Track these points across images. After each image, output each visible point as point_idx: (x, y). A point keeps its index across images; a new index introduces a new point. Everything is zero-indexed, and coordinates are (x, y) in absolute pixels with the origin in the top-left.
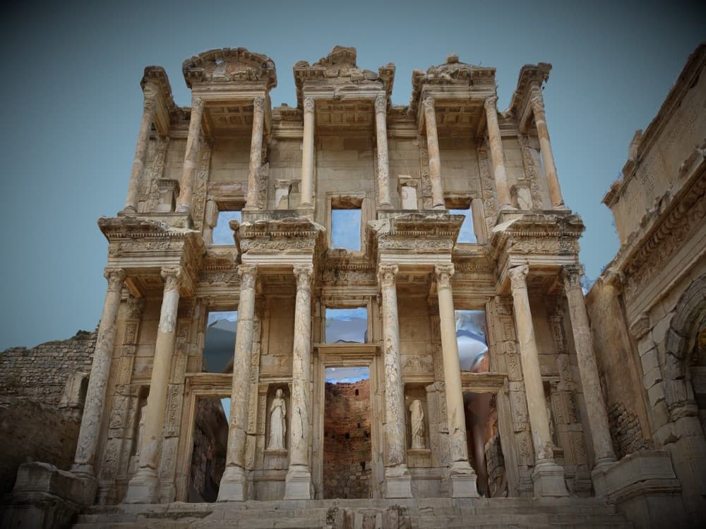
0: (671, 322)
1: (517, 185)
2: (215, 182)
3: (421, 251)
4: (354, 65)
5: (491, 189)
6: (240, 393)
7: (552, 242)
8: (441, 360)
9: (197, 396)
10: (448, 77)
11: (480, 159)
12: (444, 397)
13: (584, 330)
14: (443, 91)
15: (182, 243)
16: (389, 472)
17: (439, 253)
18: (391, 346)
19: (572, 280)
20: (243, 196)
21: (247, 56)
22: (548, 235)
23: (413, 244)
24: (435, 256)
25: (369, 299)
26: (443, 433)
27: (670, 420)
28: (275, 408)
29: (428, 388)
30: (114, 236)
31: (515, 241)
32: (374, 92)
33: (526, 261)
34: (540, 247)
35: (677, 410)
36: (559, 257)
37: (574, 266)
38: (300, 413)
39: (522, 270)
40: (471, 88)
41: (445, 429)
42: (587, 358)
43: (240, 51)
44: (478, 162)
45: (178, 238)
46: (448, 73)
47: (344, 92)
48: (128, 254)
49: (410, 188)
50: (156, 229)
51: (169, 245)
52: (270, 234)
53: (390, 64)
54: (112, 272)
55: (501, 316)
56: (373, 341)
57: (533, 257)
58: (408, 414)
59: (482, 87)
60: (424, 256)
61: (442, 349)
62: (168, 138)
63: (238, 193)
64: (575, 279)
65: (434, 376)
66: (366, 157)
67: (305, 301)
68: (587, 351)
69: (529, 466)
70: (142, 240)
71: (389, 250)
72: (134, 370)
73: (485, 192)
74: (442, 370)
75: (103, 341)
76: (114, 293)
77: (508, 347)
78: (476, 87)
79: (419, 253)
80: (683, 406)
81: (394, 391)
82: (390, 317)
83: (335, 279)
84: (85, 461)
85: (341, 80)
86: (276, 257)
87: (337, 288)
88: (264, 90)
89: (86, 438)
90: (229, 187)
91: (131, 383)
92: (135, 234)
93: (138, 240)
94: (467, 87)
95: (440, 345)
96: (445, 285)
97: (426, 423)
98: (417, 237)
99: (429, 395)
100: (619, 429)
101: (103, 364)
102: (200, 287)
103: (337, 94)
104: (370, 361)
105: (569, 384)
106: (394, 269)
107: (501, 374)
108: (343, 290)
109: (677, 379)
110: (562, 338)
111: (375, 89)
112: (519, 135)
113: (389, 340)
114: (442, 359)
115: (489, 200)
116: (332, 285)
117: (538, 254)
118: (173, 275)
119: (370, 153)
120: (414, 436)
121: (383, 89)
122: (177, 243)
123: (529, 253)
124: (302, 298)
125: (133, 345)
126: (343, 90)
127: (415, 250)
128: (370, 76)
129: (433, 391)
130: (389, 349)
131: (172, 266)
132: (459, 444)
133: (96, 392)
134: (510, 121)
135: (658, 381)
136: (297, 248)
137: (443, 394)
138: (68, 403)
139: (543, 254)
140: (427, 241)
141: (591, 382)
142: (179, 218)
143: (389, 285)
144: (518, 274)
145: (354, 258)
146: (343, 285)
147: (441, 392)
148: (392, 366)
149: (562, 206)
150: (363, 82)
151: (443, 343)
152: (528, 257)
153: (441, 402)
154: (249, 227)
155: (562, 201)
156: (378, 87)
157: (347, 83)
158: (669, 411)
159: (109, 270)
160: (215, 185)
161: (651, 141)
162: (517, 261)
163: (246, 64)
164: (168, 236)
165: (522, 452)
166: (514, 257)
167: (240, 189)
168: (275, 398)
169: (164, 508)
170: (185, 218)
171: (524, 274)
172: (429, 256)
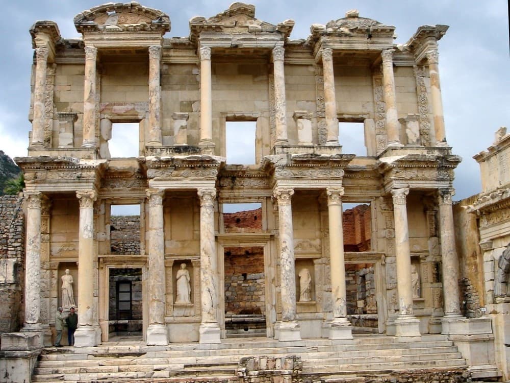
0: (503, 253)
1: (406, 119)
2: (108, 103)
3: (315, 178)
4: (253, 17)
5: (383, 112)
6: (157, 279)
7: (432, 171)
8: (328, 244)
9: (110, 269)
10: (346, 31)
11: (374, 85)
12: (329, 268)
13: (449, 233)
14: (341, 43)
15: (93, 173)
16: (283, 325)
17: (331, 180)
18: (286, 247)
19: (445, 199)
20: (137, 115)
21: (140, 10)
22: (428, 167)
23: (308, 172)
24: (328, 181)
25: (263, 198)
26: (327, 291)
27: (494, 302)
28: (180, 277)
29: (315, 261)
30: (29, 168)
31: (399, 171)
32: (272, 42)
33: (407, 185)
34: (420, 175)
35: (499, 299)
36: (435, 182)
37: (447, 189)
38: (209, 291)
39: (403, 191)
40: (369, 40)
41: (328, 289)
42: (449, 252)
43: (132, 6)
44: (373, 88)
45: (89, 169)
46: (347, 27)
47: (241, 42)
48: (44, 181)
49: (305, 120)
50: (68, 164)
51: (81, 174)
52: (175, 166)
53: (290, 21)
54: (32, 195)
55: (383, 211)
56: (267, 229)
57: (414, 182)
58: (298, 278)
59: (380, 40)
60: (317, 181)
61: (329, 236)
62: (55, 65)
63: (132, 113)
64: (447, 198)
65: (321, 254)
66: (261, 81)
67: (209, 215)
68: (449, 247)
69: (395, 310)
70: (55, 170)
71: (285, 178)
72: (51, 251)
73: (377, 114)
74: (329, 250)
75: (33, 244)
76: (36, 210)
77: (387, 233)
78: (374, 40)
79: (312, 179)
80: (504, 297)
81: (288, 276)
82: (285, 226)
83: (232, 185)
84: (35, 322)
85: (237, 29)
86: (182, 182)
87: (234, 191)
88: (160, 39)
89: (33, 308)
90: (122, 107)
91: (50, 261)
92: (49, 167)
93: (51, 170)
94: (366, 40)
95: (328, 232)
96: (335, 203)
97: (312, 285)
98: (312, 167)
99: (316, 266)
100: (467, 293)
101: (36, 260)
102: (103, 191)
103: (234, 43)
104: (265, 244)
105: (436, 257)
106: (289, 192)
107: (379, 252)
108: (239, 192)
109: (502, 282)
110: (434, 226)
111: (273, 40)
112: (414, 66)
113: (285, 242)
114: (329, 242)
115: (381, 121)
116: (229, 189)
117: (419, 180)
118: (88, 197)
119: (265, 77)
120: (302, 294)
121: (281, 40)
122: (88, 173)
123: (411, 179)
124: (207, 213)
125: (47, 234)
126: (241, 40)
127: (310, 178)
128: (269, 28)
129: (320, 264)
130: (284, 248)
131: (86, 190)
132: (340, 307)
133: (34, 279)
134: (407, 54)
135: (491, 280)
136: (200, 176)
137: (328, 266)
138: (5, 281)
139: (422, 180)
140: (321, 170)
141: (450, 267)
142: (86, 152)
143: (285, 203)
144: (400, 194)
145: (250, 170)
146: (239, 189)
147: (327, 264)
148: (287, 260)
149: (443, 143)
150: (262, 33)
151: (330, 231)
152: (409, 182)
153: (326, 271)
154: (155, 161)
155: (445, 139)
156: (276, 38)
157: (244, 34)
158: (495, 298)
159: (29, 194)
160: (108, 105)
161: (506, 145)
162: (398, 185)
163: (139, 15)
164: (79, 168)
165: (391, 302)
166: (397, 182)
167: (134, 109)
168: (180, 269)
169: (105, 350)
170: (93, 152)
171: (405, 194)
172: (322, 181)
